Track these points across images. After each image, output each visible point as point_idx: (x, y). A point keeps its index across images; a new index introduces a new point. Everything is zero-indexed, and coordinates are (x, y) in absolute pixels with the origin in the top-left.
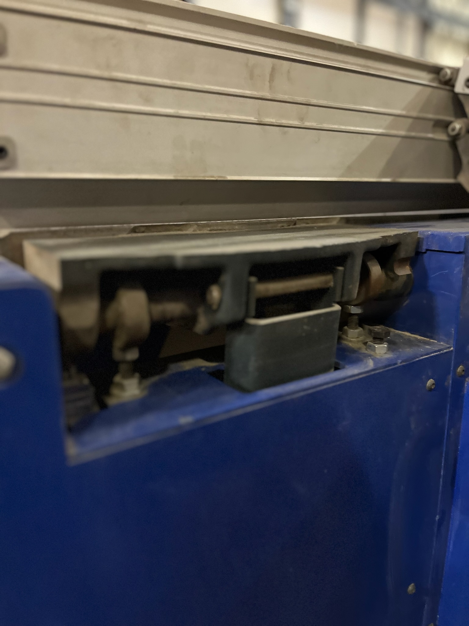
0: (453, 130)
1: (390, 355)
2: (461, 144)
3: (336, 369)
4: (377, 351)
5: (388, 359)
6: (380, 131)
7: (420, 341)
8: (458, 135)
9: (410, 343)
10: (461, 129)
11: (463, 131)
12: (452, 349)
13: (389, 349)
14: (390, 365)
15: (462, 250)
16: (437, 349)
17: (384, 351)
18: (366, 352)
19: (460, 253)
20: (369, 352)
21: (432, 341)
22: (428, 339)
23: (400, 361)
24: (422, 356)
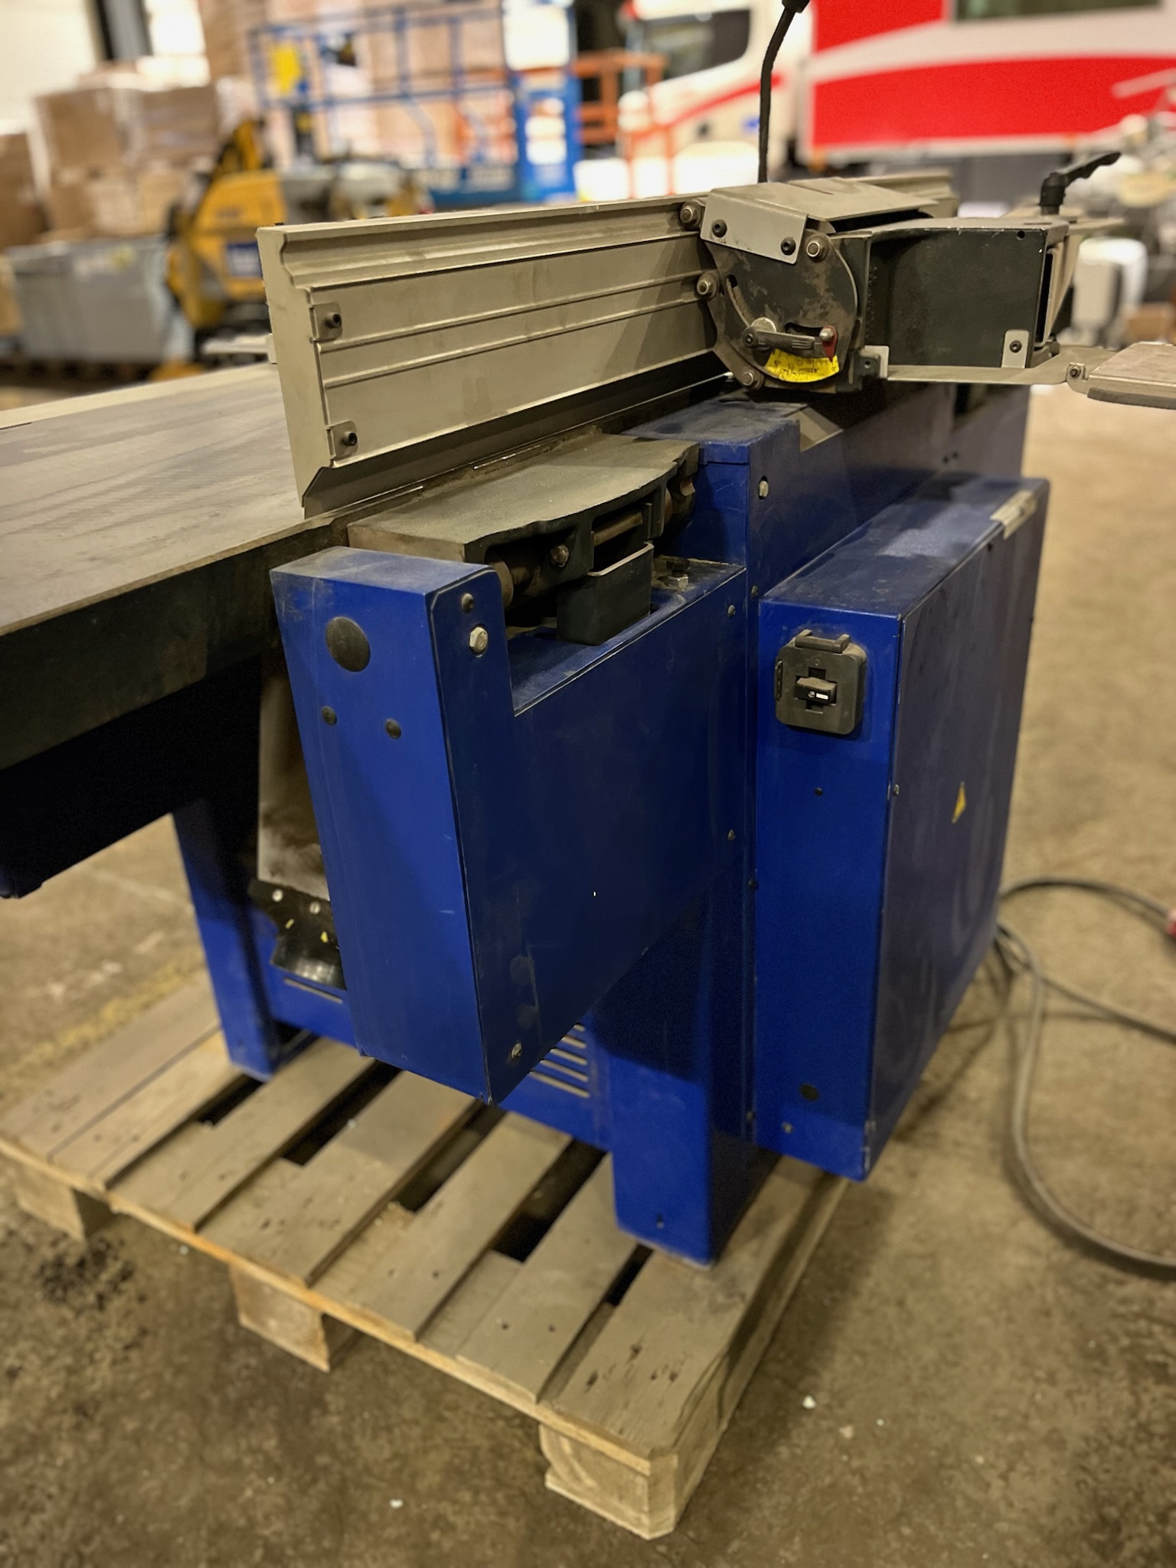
0: (703, 288)
1: (692, 587)
2: (712, 305)
3: (653, 611)
4: (680, 585)
5: (693, 591)
6: (632, 311)
7: (712, 566)
8: (709, 294)
9: (705, 570)
10: (711, 287)
11: (715, 289)
12: (745, 569)
13: (691, 581)
14: (699, 597)
15: (746, 462)
16: (732, 572)
17: (687, 583)
18: (668, 588)
19: (745, 464)
20: (671, 587)
21: (724, 564)
22: (718, 563)
23: (705, 591)
24: (722, 582)
